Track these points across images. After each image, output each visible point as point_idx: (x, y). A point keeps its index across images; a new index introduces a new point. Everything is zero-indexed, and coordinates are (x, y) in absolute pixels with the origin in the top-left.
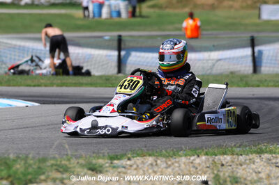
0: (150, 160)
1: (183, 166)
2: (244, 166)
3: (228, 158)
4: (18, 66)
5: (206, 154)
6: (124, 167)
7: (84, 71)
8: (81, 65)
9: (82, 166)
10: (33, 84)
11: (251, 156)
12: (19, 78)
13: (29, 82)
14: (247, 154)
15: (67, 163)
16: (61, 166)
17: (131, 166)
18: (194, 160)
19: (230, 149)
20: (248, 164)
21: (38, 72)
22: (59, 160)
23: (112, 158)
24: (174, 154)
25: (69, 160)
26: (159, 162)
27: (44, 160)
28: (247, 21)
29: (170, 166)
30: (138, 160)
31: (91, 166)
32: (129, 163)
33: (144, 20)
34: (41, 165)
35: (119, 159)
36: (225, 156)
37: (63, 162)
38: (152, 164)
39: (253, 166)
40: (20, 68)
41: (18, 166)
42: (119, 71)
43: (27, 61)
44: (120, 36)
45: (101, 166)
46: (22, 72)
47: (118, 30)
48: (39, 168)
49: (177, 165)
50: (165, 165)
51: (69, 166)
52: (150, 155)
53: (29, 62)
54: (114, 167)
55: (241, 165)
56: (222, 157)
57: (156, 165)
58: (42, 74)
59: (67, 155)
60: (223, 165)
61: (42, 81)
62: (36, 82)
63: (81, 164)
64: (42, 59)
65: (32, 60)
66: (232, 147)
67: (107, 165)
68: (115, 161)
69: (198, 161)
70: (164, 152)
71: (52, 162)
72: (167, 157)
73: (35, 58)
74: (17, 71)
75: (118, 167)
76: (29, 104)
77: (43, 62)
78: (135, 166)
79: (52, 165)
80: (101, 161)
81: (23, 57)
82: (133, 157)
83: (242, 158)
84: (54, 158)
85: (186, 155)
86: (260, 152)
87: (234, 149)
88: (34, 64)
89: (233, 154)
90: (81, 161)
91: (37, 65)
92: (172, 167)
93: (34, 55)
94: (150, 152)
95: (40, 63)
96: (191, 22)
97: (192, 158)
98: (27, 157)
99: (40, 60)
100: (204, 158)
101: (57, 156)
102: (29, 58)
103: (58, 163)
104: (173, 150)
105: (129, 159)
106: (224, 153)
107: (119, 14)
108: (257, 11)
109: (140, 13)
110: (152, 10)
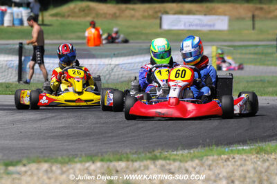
0: (45, 166)
3: (123, 164)
5: (102, 160)
6: (18, 173)
11: (146, 163)
14: (142, 161)
17: (26, 172)
18: (89, 166)
19: (125, 155)
20: (142, 170)
23: (7, 165)
24: (70, 160)
26: (54, 168)
29: (64, 172)
30: (33, 166)
32: (23, 169)
33: (47, 28)
36: (120, 163)
38: (46, 171)
42: (20, 78)
44: (21, 44)
47: (21, 38)
49: (72, 171)
50: (59, 171)
52: (46, 162)
55: (135, 171)
56: (116, 164)
57: (51, 171)
60: (117, 171)
66: (127, 154)
67: (2, 171)
68: (10, 168)
69: (93, 167)
70: (60, 158)
72: (62, 163)
75: (12, 174)
78: (29, 173)
82: (29, 163)
83: (137, 164)
85: (81, 162)
86: (154, 159)
87: (129, 155)
89: (128, 160)
92: (67, 173)
94: (46, 159)
97: (87, 164)
100: (99, 164)
104: (68, 157)
105: (24, 165)
106: (119, 160)
107: (21, 22)
108: (158, 21)
109: (43, 21)
110: (55, 19)
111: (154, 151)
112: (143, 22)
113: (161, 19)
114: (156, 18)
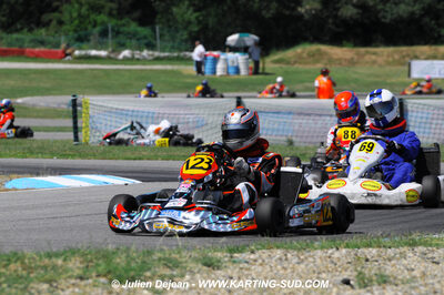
0: (279, 253)
1: (318, 261)
2: (393, 262)
3: (374, 251)
4: (115, 135)
5: (347, 246)
6: (247, 262)
7: (194, 140)
8: (191, 133)
9: (196, 260)
10: (133, 157)
11: (402, 249)
12: (116, 149)
13: (129, 154)
14: (398, 247)
15: (178, 256)
16: (170, 260)
17: (255, 261)
18: (332, 254)
19: (376, 239)
20: (398, 259)
21: (140, 141)
22: (167, 252)
23: (231, 251)
24: (308, 246)
25: (179, 252)
26: (289, 255)
27: (149, 253)
28: (394, 80)
29: (302, 261)
30: (264, 254)
31: (207, 260)
32: (252, 256)
33: (268, 77)
34: (146, 259)
35: (241, 252)
36: (370, 249)
37: (173, 255)
38: (280, 259)
39: (405, 262)
40: (118, 137)
41: (118, 260)
43: (126, 129)
44: (239, 98)
45: (219, 261)
46: (120, 142)
47: (236, 91)
48: (144, 262)
49: (311, 259)
50: (296, 260)
51: (180, 260)
52: (278, 248)
53: (129, 130)
54: (234, 262)
55: (390, 260)
56: (366, 251)
57: (286, 259)
58: (144, 144)
59: (177, 245)
60: (367, 260)
61: (144, 153)
62: (136, 155)
63: (195, 258)
64: (144, 125)
65: (132, 128)
66: (378, 238)
67: (226, 259)
68: (236, 255)
69: (337, 255)
70: (295, 243)
71: (159, 255)
72: (299, 250)
73: (135, 124)
74: (113, 140)
75: (240, 262)
76: (130, 181)
77: (145, 129)
78: (260, 261)
79: (160, 259)
80: (219, 255)
81: (122, 124)
82: (258, 249)
83: (390, 252)
84: (162, 250)
85: (322, 248)
86: (413, 244)
87: (381, 240)
88: (134, 132)
89: (379, 247)
90: (194, 254)
91: (138, 133)
92: (306, 263)
93: (135, 120)
94: (278, 244)
95: (142, 131)
96: (325, 79)
97: (330, 251)
98: (128, 249)
99: (142, 127)
100: (344, 251)
101: (165, 248)
102: (129, 124)
103: (167, 256)
105: (253, 252)
106: (369, 246)
107: (237, 70)
108: (406, 68)
109: (264, 69)
110: (277, 66)
111: (411, 234)
112: (388, 69)
113: (409, 65)
114: (403, 64)
